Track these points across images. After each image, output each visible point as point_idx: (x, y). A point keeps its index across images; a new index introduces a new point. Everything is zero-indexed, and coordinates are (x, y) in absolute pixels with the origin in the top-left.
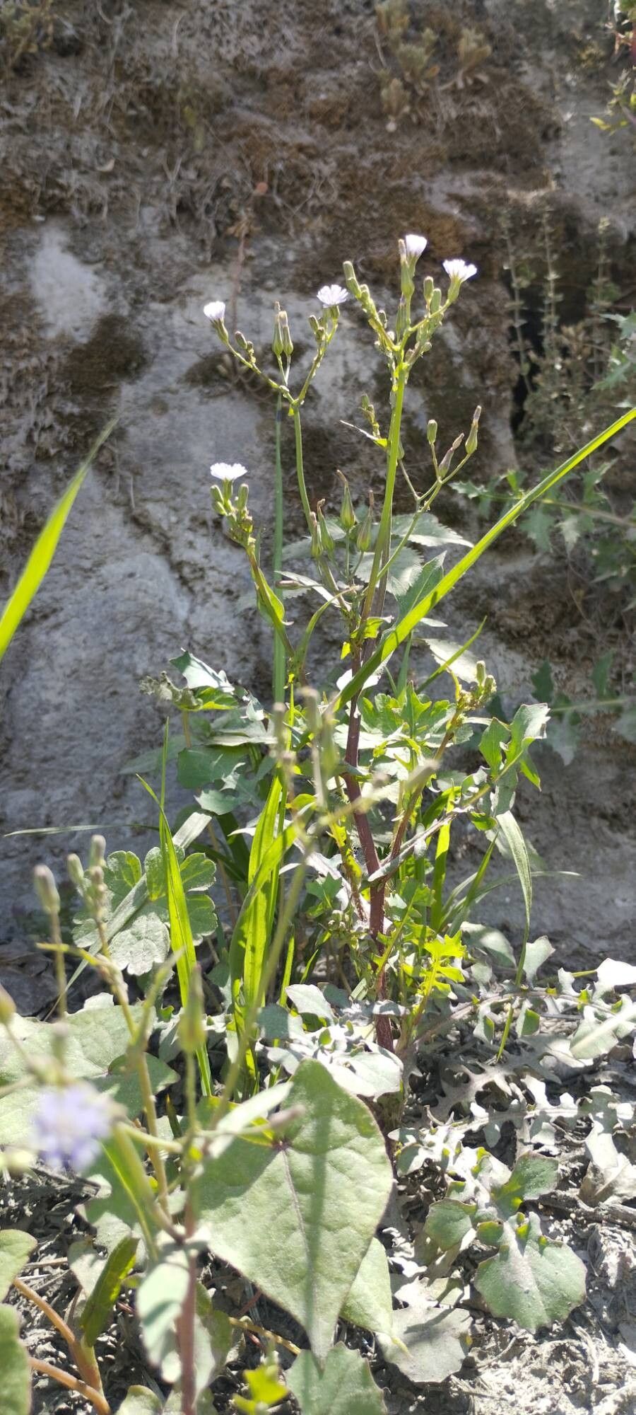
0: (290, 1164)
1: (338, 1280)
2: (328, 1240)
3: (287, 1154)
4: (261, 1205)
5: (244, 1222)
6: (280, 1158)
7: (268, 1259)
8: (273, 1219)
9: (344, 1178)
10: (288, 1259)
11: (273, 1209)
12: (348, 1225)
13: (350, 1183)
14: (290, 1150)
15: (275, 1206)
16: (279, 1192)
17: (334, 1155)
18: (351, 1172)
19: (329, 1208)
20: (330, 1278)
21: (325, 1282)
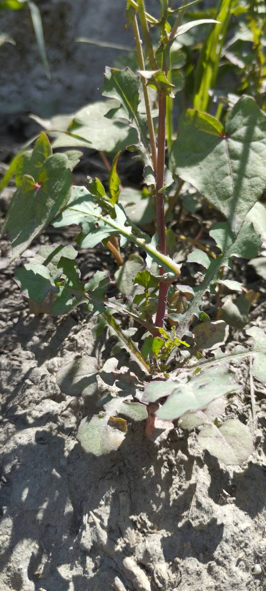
0: (228, 145)
1: (248, 200)
2: (246, 182)
3: (228, 141)
4: (211, 162)
5: (201, 169)
6: (224, 143)
7: (212, 187)
8: (217, 169)
9: (257, 155)
10: (222, 188)
11: (217, 165)
12: (257, 176)
13: (260, 158)
14: (230, 140)
15: (217, 163)
16: (221, 157)
17: (254, 144)
18: (262, 153)
19: (250, 168)
20: (244, 199)
21: (240, 200)
